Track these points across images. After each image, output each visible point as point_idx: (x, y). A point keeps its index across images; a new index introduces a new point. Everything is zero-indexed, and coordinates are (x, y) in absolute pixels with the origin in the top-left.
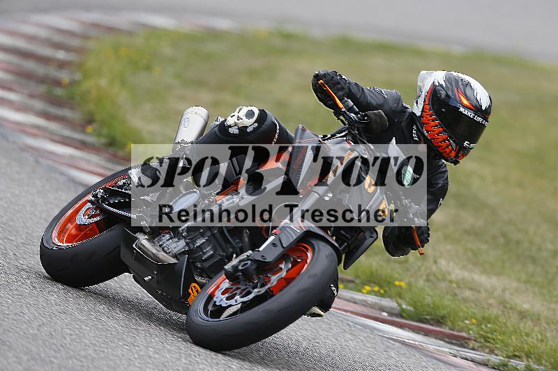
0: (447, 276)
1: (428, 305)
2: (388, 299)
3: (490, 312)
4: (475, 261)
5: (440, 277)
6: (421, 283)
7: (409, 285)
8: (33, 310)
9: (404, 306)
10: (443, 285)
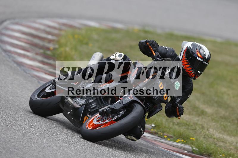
0: (213, 136)
1: (204, 148)
2: (187, 145)
3: (231, 152)
4: (224, 129)
5: (210, 136)
6: (202, 139)
7: (197, 139)
8: (36, 145)
9: (194, 148)
10: (211, 140)
